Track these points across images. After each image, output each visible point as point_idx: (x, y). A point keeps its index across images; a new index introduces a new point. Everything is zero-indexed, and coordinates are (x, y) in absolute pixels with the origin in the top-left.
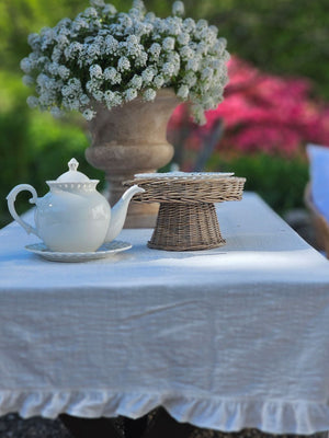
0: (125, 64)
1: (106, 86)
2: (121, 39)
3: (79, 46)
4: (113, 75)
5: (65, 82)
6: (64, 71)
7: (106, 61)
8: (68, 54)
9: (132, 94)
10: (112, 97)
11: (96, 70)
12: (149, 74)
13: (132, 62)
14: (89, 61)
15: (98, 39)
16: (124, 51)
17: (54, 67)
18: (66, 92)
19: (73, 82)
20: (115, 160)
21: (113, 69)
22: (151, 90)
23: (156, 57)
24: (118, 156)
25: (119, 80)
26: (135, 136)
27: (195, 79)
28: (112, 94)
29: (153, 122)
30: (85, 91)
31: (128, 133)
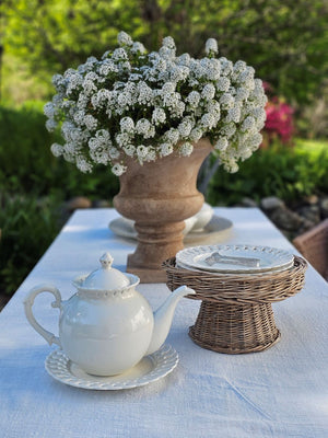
0: (159, 116)
1: (138, 140)
2: (154, 86)
3: (107, 93)
4: (146, 128)
5: (93, 134)
6: (91, 121)
7: (138, 112)
8: (95, 102)
9: (167, 150)
10: (145, 153)
11: (127, 124)
12: (186, 128)
13: (168, 113)
14: (119, 112)
15: (129, 86)
16: (159, 101)
17: (80, 116)
18: (93, 145)
19: (101, 134)
20: (146, 214)
21: (147, 121)
22: (188, 144)
23: (194, 107)
24: (148, 211)
25: (153, 134)
26: (167, 188)
27: (235, 130)
28: (146, 150)
29: (186, 173)
30: (115, 144)
31: (159, 185)
